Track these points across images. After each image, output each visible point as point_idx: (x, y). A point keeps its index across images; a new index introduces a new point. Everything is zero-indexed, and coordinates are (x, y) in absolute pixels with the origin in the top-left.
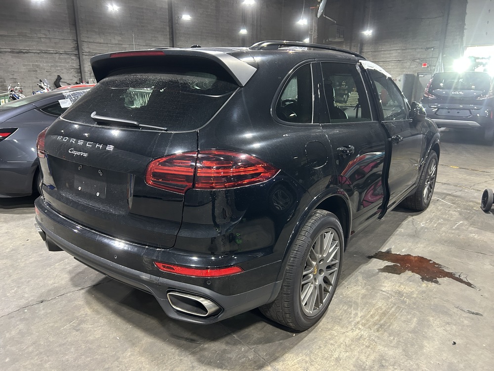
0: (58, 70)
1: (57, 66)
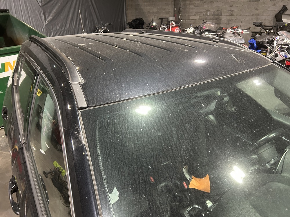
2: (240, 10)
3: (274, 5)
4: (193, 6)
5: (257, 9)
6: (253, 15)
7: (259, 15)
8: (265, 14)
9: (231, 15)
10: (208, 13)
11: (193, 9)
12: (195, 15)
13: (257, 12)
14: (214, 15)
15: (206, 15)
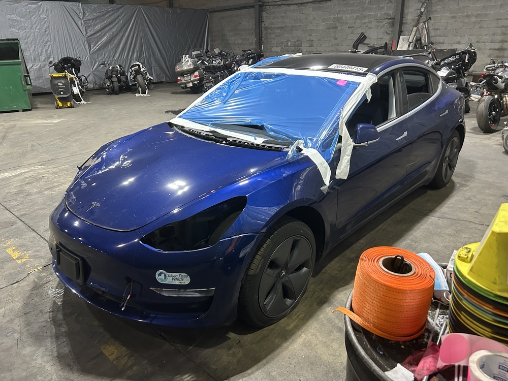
0: (365, 23)
1: (364, 17)
2: (320, 40)
3: (352, 33)
4: (273, 36)
5: (336, 39)
6: (332, 45)
7: (338, 45)
8: (344, 44)
9: (311, 46)
10: (289, 43)
11: (274, 39)
12: (277, 46)
13: (336, 41)
14: (294, 46)
15: (287, 46)
